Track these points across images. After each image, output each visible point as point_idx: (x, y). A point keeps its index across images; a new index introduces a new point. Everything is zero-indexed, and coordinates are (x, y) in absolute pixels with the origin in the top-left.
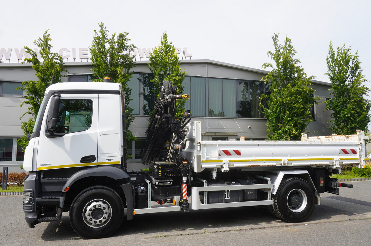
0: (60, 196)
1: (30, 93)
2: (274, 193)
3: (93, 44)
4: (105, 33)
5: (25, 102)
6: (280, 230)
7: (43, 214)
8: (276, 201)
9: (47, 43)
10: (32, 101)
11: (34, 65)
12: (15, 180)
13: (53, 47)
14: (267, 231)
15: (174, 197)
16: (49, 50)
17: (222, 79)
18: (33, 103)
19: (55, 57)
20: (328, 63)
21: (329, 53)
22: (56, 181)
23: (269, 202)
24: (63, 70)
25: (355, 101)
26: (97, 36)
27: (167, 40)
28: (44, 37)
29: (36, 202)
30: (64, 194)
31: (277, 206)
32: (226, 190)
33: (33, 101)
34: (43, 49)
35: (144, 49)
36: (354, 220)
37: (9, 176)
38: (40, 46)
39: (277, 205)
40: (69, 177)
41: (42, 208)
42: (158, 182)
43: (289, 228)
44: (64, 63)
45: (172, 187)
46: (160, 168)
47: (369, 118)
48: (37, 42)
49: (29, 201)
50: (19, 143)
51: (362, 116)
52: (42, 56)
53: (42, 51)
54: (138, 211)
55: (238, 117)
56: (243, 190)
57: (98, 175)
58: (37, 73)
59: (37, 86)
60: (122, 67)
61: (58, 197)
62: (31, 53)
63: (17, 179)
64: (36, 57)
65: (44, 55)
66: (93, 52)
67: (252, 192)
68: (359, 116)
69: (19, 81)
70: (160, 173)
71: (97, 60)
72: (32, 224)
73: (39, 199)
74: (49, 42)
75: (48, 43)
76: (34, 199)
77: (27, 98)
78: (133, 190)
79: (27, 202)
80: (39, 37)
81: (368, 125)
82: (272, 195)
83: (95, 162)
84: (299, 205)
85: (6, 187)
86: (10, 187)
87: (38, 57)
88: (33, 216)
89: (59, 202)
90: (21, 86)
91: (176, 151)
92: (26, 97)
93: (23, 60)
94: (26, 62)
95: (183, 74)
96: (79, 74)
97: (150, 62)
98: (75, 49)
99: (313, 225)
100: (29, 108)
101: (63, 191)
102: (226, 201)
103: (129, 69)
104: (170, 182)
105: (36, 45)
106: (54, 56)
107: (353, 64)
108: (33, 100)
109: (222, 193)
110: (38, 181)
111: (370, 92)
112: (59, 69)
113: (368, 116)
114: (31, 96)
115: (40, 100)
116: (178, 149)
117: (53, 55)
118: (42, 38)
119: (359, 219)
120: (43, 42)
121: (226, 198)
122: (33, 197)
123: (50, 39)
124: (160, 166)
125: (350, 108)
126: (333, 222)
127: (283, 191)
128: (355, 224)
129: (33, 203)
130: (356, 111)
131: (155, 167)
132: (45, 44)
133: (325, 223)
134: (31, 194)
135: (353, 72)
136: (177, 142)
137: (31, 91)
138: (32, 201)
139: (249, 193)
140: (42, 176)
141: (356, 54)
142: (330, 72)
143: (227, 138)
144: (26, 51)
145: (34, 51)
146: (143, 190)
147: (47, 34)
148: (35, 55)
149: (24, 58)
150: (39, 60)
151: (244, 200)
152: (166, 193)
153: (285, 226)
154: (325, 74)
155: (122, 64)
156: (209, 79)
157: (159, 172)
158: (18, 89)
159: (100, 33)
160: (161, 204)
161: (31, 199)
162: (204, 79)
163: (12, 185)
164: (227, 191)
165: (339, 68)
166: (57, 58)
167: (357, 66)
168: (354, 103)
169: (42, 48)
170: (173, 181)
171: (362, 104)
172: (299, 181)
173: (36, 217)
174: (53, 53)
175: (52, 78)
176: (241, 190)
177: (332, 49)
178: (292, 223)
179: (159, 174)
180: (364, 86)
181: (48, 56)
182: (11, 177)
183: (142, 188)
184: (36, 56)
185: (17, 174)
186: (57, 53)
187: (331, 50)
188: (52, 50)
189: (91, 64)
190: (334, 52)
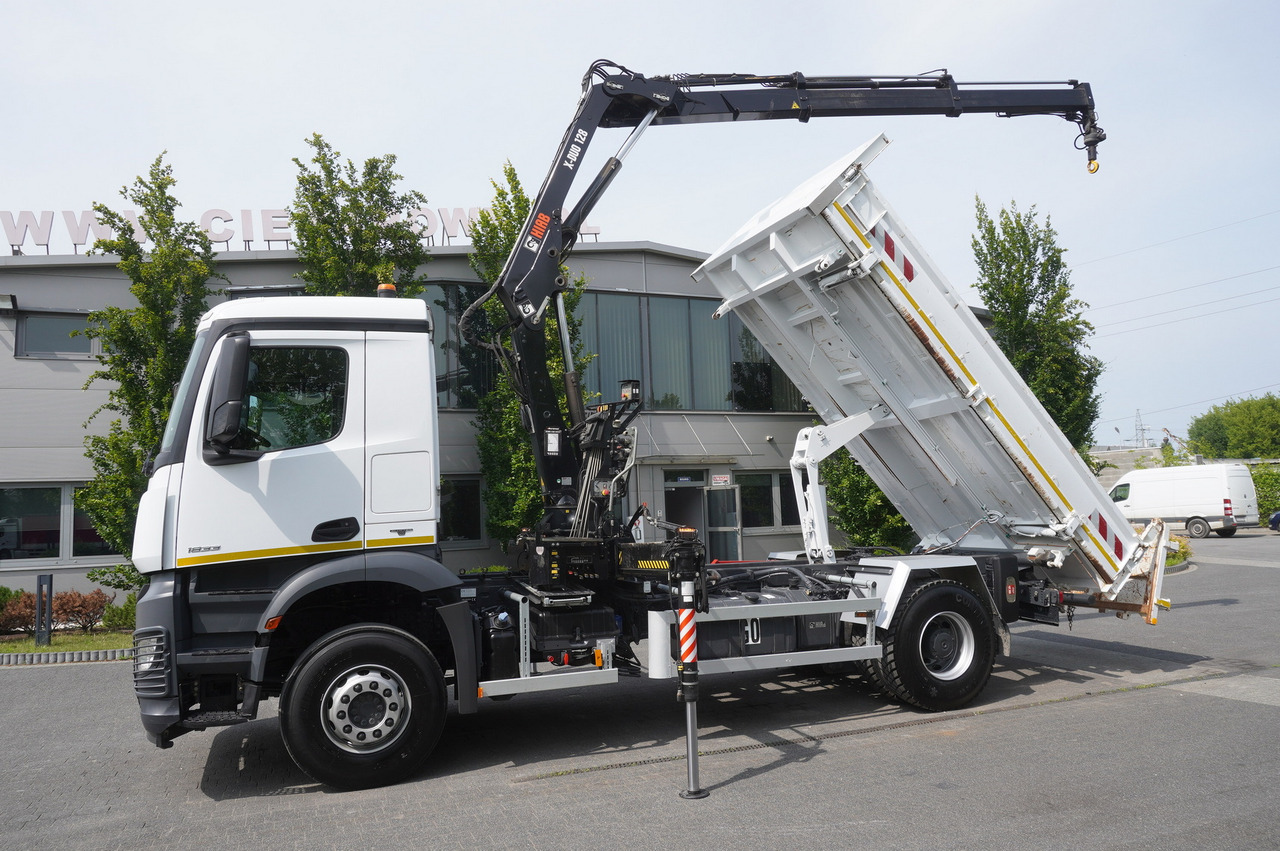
0: (250, 646)
1: (113, 347)
2: (885, 625)
3: (298, 197)
4: (332, 163)
5: (99, 375)
6: (909, 736)
7: (197, 706)
8: (891, 648)
9: (163, 193)
10: (120, 371)
11: (126, 259)
12: (73, 616)
13: (180, 205)
14: (872, 739)
15: (598, 641)
16: (171, 214)
17: (689, 298)
18: (122, 376)
19: (188, 237)
20: (979, 253)
21: (979, 227)
22: (237, 598)
23: (869, 650)
24: (212, 274)
25: (1055, 360)
26: (306, 174)
27: (518, 183)
28: (152, 175)
29: (178, 667)
30: (264, 640)
31: (893, 664)
32: (749, 616)
33: (125, 370)
34: (152, 212)
35: (459, 211)
36: (1100, 694)
37: (55, 606)
38: (142, 201)
39: (892, 661)
40: (278, 588)
41: (196, 684)
42: (550, 597)
43: (929, 729)
44: (215, 254)
45: (589, 612)
46: (553, 553)
47: (1096, 406)
48: (130, 192)
49: (155, 664)
50: (81, 502)
51: (1077, 401)
52: (149, 232)
53: (147, 218)
54: (491, 688)
55: (738, 411)
56: (796, 617)
57: (369, 578)
58: (134, 283)
59: (135, 325)
60: (392, 265)
61: (245, 650)
62: (114, 225)
63: (79, 612)
64: (130, 236)
65: (153, 231)
66: (302, 223)
67: (820, 625)
68: (1069, 401)
69: (78, 311)
70: (553, 569)
71: (313, 245)
72: (165, 735)
73: (186, 658)
74: (170, 191)
75: (167, 195)
76: (169, 658)
77: (104, 363)
78: (474, 621)
79: (146, 667)
80: (138, 177)
81: (1092, 426)
82: (879, 630)
83: (358, 538)
84: (951, 661)
85: (47, 637)
86: (60, 638)
87: (136, 237)
88: (168, 710)
89: (249, 664)
90: (84, 326)
91: (602, 501)
92: (100, 358)
93: (90, 246)
94: (99, 251)
95: (578, 284)
96: (262, 287)
97: (475, 251)
98: (250, 211)
99: (997, 715)
100: (111, 393)
101: (262, 629)
102: (748, 651)
103: (411, 271)
104: (586, 596)
105: (130, 199)
106: (185, 234)
107: (1044, 254)
108: (124, 367)
109: (737, 625)
110: (181, 600)
111: (1094, 333)
112: (204, 270)
113: (1091, 400)
114: (117, 355)
115: (144, 367)
116: (608, 496)
117: (180, 230)
118: (147, 179)
119: (1114, 692)
120: (151, 189)
121: (751, 642)
122: (166, 652)
123: (173, 182)
124: (555, 548)
125: (1043, 381)
126: (1046, 703)
127: (909, 618)
128: (1107, 705)
129: (166, 668)
130: (1060, 388)
131: (540, 551)
132: (156, 198)
133: (1025, 706)
134: (160, 640)
135: (1047, 281)
136: (604, 475)
137: (115, 341)
138: (165, 664)
139: (814, 625)
140: (192, 586)
141: (1048, 225)
142: (986, 280)
143: (708, 470)
144: (99, 219)
145: (123, 217)
146: (503, 623)
147: (162, 167)
148: (128, 230)
149: (91, 241)
150: (141, 246)
151: (800, 646)
152: (573, 632)
153: (919, 722)
154: (973, 286)
155: (390, 256)
156: (651, 299)
157: (553, 566)
158: (74, 335)
159: (318, 165)
160: (560, 665)
161: (161, 656)
162: (636, 298)
163: (65, 629)
164: (753, 620)
165: (1009, 267)
166: (194, 237)
167: (1055, 263)
168: (1055, 366)
169: (149, 208)
170: (593, 593)
171: (1073, 367)
172: (952, 589)
173: (177, 713)
174: (182, 224)
175: (181, 300)
176: (789, 619)
177: (986, 216)
178: (935, 712)
179: (553, 572)
180: (1078, 316)
181: (167, 233)
182: (62, 606)
183: (503, 616)
184: (132, 232)
185: (79, 595)
186: (193, 223)
187: (982, 219)
188: (180, 215)
189: (296, 256)
190: (991, 222)
